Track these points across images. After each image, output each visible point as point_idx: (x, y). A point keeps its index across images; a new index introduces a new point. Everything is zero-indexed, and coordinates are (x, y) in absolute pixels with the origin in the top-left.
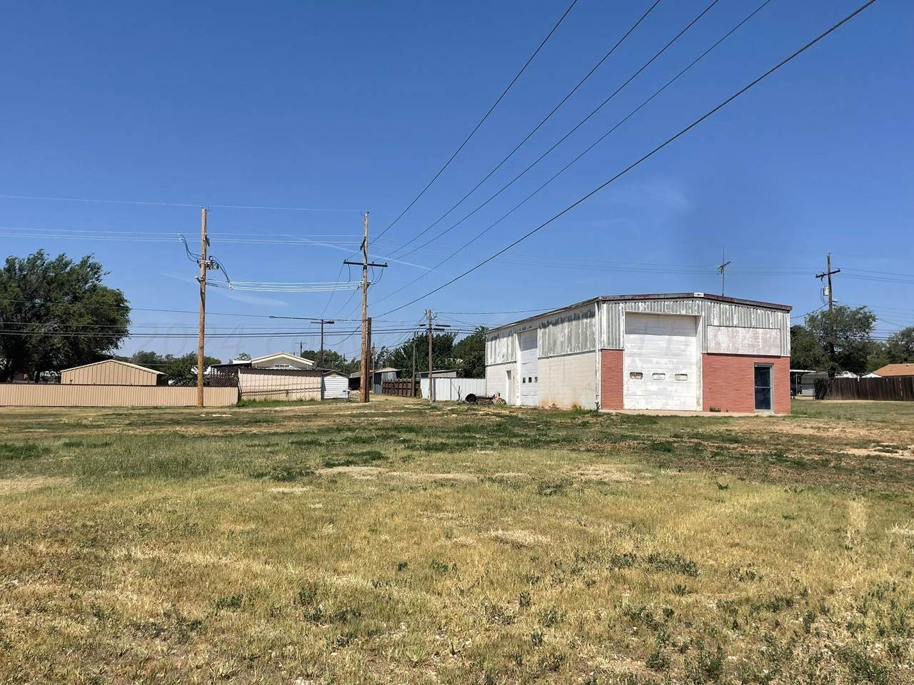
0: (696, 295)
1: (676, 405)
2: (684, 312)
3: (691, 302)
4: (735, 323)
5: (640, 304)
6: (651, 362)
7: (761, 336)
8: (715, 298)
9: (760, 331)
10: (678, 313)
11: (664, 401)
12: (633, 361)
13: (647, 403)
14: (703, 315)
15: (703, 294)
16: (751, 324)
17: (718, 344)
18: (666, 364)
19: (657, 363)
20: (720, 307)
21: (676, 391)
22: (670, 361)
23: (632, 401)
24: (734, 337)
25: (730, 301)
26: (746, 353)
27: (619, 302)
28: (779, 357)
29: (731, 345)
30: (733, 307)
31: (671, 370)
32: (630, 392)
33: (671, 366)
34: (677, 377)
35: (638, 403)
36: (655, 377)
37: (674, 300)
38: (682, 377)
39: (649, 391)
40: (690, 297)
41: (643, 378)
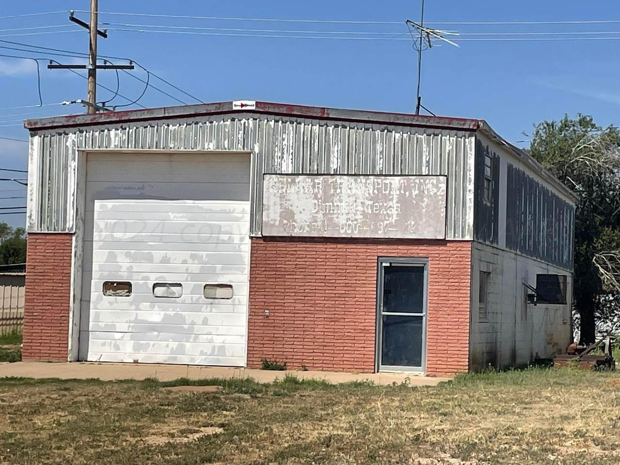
0: (237, 105)
1: (202, 353)
2: (211, 147)
3: (228, 123)
4: (334, 166)
5: (113, 132)
6: (150, 259)
7: (395, 193)
8: (284, 110)
9: (396, 181)
10: (199, 148)
11: (174, 345)
12: (112, 257)
13: (137, 348)
14: (257, 150)
15: (254, 103)
16: (374, 167)
17: (288, 215)
18: (185, 262)
19: (165, 260)
20: (297, 132)
21: (205, 322)
22: (193, 257)
23: (104, 344)
24: (327, 198)
25: (322, 117)
26: (356, 235)
27: (67, 130)
28: (443, 242)
29: (320, 216)
30: (331, 128)
31: (194, 276)
32: (102, 324)
33: (195, 267)
34: (210, 291)
35: (117, 347)
36: (159, 291)
37: (190, 120)
38: (220, 292)
39: (143, 322)
40: (223, 111)
41: (132, 294)
